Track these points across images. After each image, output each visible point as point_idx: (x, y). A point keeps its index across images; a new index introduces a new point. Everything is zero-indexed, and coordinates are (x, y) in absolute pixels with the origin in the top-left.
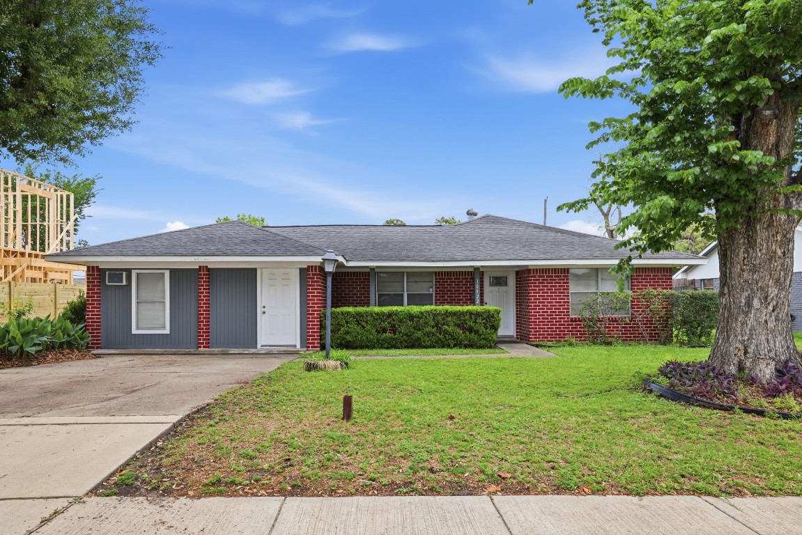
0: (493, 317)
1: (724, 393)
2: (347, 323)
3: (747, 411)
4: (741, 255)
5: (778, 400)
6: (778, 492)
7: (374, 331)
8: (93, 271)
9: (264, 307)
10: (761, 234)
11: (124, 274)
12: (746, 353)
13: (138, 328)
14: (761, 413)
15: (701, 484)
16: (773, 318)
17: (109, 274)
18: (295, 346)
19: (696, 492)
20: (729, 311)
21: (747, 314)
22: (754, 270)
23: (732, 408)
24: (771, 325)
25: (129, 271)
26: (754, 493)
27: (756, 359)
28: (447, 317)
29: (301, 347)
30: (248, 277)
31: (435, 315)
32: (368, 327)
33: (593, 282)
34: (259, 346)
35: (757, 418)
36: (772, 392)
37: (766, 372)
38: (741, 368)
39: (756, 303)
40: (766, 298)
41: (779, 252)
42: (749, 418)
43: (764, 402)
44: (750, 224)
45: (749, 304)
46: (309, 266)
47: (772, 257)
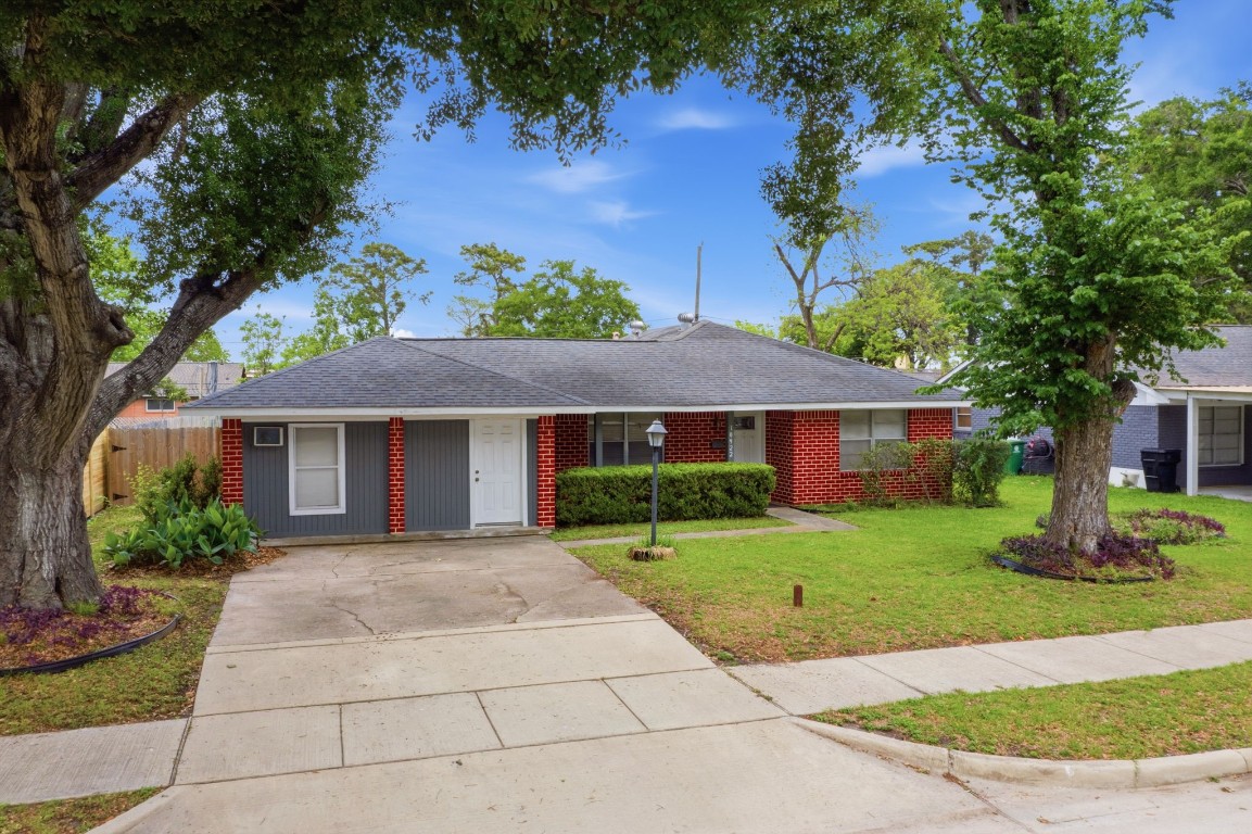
0: (766, 478)
1: (1066, 566)
2: (593, 490)
3: (1085, 580)
4: (1075, 446)
5: (1103, 569)
6: (1122, 629)
7: (625, 500)
8: (232, 426)
9: (477, 472)
10: (1091, 430)
11: (281, 430)
12: (1076, 530)
13: (298, 506)
14: (1094, 581)
15: (1082, 629)
16: (1096, 500)
17: (258, 430)
18: (521, 524)
19: (1081, 633)
20: (1064, 495)
21: (1078, 496)
22: (1084, 460)
23: (1074, 578)
24: (1094, 506)
25: (285, 425)
26: (1110, 631)
27: (1084, 534)
28: (714, 479)
29: (530, 525)
30: (457, 431)
31: (700, 477)
32: (620, 496)
33: (866, 428)
34: (472, 527)
35: (1092, 585)
36: (1098, 563)
37: (1091, 545)
38: (1071, 543)
39: (1084, 487)
40: (1092, 483)
41: (1103, 445)
42: (1088, 585)
43: (1094, 570)
44: (1083, 423)
45: (1079, 488)
46: (540, 417)
47: (1097, 450)
